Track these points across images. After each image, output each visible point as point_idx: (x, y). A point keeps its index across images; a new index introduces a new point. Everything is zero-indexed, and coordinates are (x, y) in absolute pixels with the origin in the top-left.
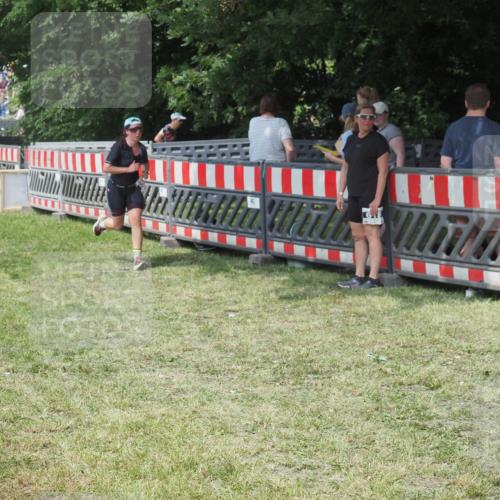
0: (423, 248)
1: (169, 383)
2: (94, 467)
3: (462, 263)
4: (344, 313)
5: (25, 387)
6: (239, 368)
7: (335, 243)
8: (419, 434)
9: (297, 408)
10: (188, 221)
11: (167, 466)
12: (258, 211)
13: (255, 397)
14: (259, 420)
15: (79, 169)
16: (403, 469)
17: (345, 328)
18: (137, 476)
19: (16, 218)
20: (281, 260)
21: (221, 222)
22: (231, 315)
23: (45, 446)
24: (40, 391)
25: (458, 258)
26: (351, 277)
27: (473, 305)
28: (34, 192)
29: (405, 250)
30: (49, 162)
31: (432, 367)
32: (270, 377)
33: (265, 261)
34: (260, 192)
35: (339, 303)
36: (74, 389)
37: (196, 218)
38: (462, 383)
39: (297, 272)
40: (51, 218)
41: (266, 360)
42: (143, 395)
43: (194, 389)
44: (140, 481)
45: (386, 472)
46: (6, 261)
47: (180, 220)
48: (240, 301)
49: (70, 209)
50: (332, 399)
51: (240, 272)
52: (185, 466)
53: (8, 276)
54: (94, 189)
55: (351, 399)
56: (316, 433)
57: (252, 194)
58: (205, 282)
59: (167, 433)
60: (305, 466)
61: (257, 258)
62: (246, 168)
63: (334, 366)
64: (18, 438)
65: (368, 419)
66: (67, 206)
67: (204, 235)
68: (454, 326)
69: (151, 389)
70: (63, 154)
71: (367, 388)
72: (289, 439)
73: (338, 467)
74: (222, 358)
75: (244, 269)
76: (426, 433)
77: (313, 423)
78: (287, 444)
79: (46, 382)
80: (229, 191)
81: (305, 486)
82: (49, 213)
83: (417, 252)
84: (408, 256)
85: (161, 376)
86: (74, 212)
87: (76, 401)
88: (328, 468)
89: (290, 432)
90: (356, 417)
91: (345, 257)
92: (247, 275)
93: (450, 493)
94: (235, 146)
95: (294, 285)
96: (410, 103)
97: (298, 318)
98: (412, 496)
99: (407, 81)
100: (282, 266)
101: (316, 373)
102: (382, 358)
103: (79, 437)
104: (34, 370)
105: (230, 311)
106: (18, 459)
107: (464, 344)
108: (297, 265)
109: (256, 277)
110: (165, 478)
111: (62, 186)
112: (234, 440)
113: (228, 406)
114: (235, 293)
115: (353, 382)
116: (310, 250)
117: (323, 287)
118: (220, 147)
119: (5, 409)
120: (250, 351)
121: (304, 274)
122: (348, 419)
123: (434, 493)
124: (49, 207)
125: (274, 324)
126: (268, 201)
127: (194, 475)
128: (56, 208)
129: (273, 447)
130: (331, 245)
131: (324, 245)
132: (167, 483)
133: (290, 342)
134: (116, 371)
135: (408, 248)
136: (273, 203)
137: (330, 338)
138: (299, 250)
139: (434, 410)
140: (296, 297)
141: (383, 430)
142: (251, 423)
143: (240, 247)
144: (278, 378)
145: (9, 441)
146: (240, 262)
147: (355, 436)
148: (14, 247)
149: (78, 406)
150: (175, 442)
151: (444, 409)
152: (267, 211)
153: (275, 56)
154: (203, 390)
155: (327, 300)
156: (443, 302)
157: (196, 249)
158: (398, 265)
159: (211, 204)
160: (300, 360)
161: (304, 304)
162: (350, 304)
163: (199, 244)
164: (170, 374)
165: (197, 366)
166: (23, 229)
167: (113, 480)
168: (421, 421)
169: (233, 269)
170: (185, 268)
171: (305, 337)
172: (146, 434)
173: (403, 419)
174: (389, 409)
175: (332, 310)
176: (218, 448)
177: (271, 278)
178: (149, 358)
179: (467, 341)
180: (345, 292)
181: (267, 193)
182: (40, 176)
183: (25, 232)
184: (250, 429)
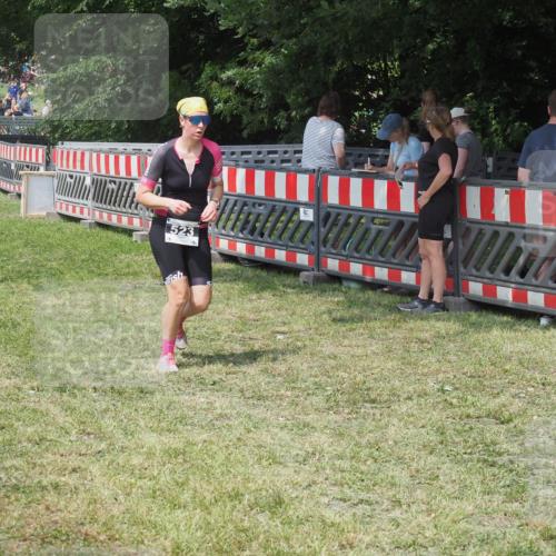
0: (495, 269)
1: (210, 406)
2: (128, 495)
3: (537, 288)
4: (405, 338)
5: (51, 407)
6: (289, 393)
7: (396, 261)
8: (489, 471)
9: (353, 438)
10: (232, 234)
11: (209, 497)
12: (312, 224)
13: (306, 425)
14: (310, 450)
15: (112, 173)
16: (471, 508)
17: (406, 355)
18: (175, 506)
19: (40, 225)
20: (335, 279)
21: (270, 236)
22: (279, 337)
23: (74, 470)
24: (69, 412)
25: (534, 281)
26: (412, 300)
27: (548, 334)
28: (60, 197)
29: (474, 272)
30: (78, 164)
31: (503, 399)
32: (323, 405)
33: (317, 280)
34: (315, 202)
35: (399, 327)
36: (106, 410)
37: (242, 231)
38: (535, 417)
39: (352, 292)
40: (79, 226)
41: (318, 386)
42: (182, 420)
43: (239, 414)
44: (179, 511)
45: (452, 510)
46: (30, 272)
47: (223, 232)
48: (290, 323)
49: (101, 216)
50: (392, 431)
51: (289, 290)
52: (230, 496)
53: (31, 288)
54: (128, 196)
55: (413, 431)
56: (374, 466)
57: (305, 205)
58: (251, 300)
59: (209, 461)
60: (361, 501)
61: (307, 277)
62: (299, 176)
63: (394, 395)
64: (45, 462)
65: (431, 453)
66: (97, 213)
67: (250, 249)
68: (527, 356)
69: (191, 414)
70: (95, 155)
71: (430, 419)
72: (343, 471)
73: (398, 503)
74: (269, 383)
75: (294, 288)
76: (495, 470)
77: (371, 455)
78: (342, 477)
79: (75, 402)
80: (280, 201)
81: (362, 522)
82: (77, 220)
83: (488, 274)
84: (478, 278)
85: (203, 400)
86: (105, 219)
87: (108, 423)
88: (386, 504)
89: (345, 464)
90: (419, 450)
91: (408, 277)
92: (297, 294)
93: (522, 535)
94: (286, 152)
95: (350, 307)
96: (481, 112)
97: (354, 343)
98: (480, 537)
99: (479, 86)
100: (336, 286)
101: (373, 401)
102: (447, 388)
103: (113, 461)
104: (62, 390)
105: (278, 332)
106: (45, 483)
107: (538, 376)
108: (353, 285)
109: (307, 297)
110: (207, 508)
111: (92, 190)
112: (284, 471)
113: (276, 434)
114: (284, 313)
115: (415, 412)
116: (368, 269)
117: (381, 309)
118: (269, 153)
119: (30, 430)
120: (300, 377)
121: (360, 295)
122: (409, 452)
123: (505, 534)
124: (77, 214)
125: (327, 347)
126: (322, 214)
127: (239, 507)
128: (85, 215)
129: (326, 479)
130: (391, 263)
131: (383, 264)
132: (210, 513)
133: (345, 368)
134: (152, 393)
135: (478, 270)
136: (328, 215)
137: (389, 365)
138: (356, 269)
139: (504, 446)
140: (352, 320)
141: (448, 465)
142: (302, 453)
143: (290, 263)
144: (332, 405)
145: (35, 464)
146: (289, 280)
147: (418, 471)
148: (37, 256)
149: (110, 429)
150: (218, 471)
151: (516, 444)
152: (321, 224)
153: (335, 53)
154: (249, 417)
155: (385, 324)
156: (515, 330)
157: (240, 264)
158: (466, 288)
159: (259, 215)
160: (356, 388)
161: (360, 327)
162: (412, 329)
163: (244, 259)
164: (212, 398)
165: (242, 391)
166: (48, 237)
167: (150, 509)
168: (490, 457)
169: (281, 288)
170: (228, 285)
171: (362, 363)
172: (185, 461)
173: (470, 454)
174: (454, 442)
175: (391, 335)
176: (265, 479)
177: (324, 299)
178: (189, 381)
179: (541, 372)
180: (406, 316)
181: (322, 204)
182: (68, 179)
183: (50, 240)
184: (301, 459)
